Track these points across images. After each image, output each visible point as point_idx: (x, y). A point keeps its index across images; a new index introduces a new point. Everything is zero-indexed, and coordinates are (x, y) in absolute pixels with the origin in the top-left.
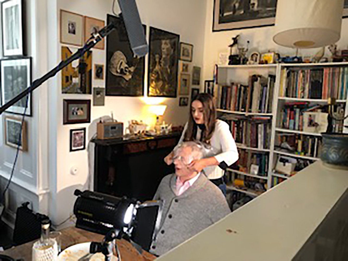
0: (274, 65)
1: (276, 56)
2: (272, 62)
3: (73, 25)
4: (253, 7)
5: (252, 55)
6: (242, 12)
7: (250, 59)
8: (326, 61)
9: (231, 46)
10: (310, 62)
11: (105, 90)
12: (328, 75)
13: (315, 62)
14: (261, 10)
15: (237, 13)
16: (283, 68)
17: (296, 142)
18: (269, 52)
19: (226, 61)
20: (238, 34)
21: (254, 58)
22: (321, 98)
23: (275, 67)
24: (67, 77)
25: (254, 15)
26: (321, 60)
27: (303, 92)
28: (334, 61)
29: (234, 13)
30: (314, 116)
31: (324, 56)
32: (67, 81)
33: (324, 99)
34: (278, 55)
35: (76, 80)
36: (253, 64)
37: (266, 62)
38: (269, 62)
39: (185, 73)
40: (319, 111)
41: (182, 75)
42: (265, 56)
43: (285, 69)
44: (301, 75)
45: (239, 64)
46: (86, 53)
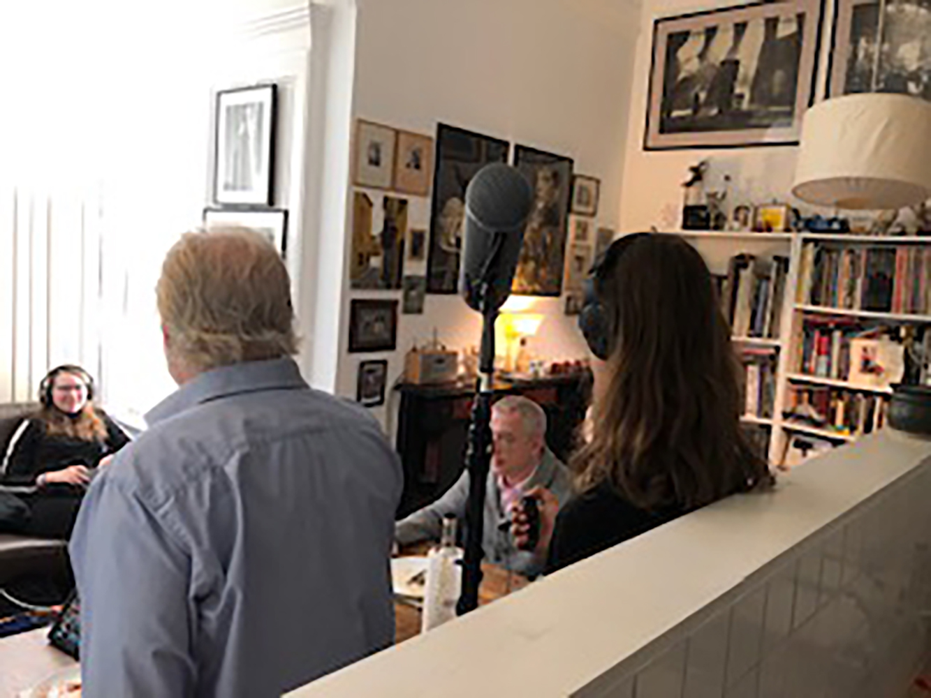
0: (787, 235)
1: (791, 214)
2: (781, 226)
3: (376, 147)
5: (738, 210)
6: (714, 111)
7: (731, 216)
8: (903, 233)
9: (688, 185)
10: (869, 233)
11: (423, 282)
12: (905, 264)
13: (877, 234)
15: (703, 112)
16: (806, 241)
17: (832, 404)
18: (775, 203)
19: (676, 219)
20: (702, 159)
21: (741, 216)
22: (888, 309)
23: (789, 240)
24: (361, 255)
25: (742, 120)
26: (892, 229)
27: (851, 293)
28: (920, 233)
29: (695, 111)
30: (874, 350)
31: (899, 219)
32: (361, 263)
33: (897, 311)
34: (796, 211)
35: (375, 262)
36: (739, 230)
37: (769, 229)
38: (775, 227)
39: (580, 243)
40: (886, 337)
41: (574, 246)
42: (766, 213)
43: (811, 245)
44: (845, 259)
45: (707, 228)
46: (396, 206)
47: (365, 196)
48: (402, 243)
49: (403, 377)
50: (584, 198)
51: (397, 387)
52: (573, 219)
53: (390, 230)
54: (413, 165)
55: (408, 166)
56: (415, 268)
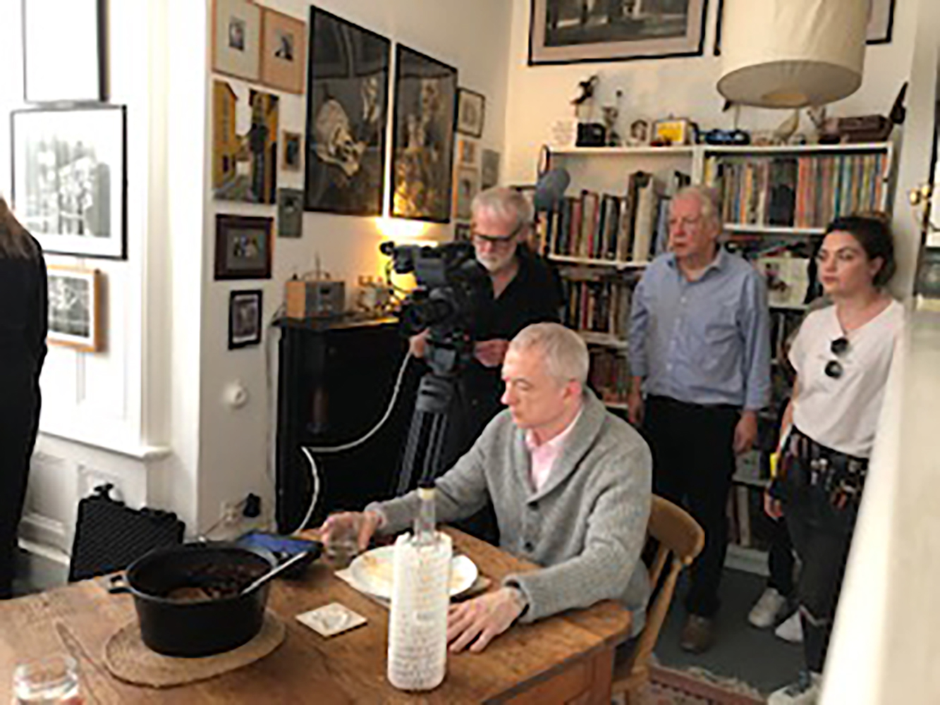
0: (687, 148)
1: (691, 129)
2: (681, 140)
3: (238, 26)
4: (630, 10)
5: (634, 126)
6: (604, 20)
7: (628, 132)
8: (803, 142)
9: (579, 102)
10: (771, 143)
11: (301, 197)
12: (807, 174)
13: (779, 144)
14: (649, 19)
15: (591, 22)
16: (708, 155)
18: (671, 118)
19: (569, 138)
20: (593, 73)
21: (639, 132)
22: (791, 224)
23: (690, 154)
24: (225, 159)
25: (634, 30)
26: (792, 139)
27: (753, 209)
28: (822, 142)
29: (584, 21)
30: (777, 266)
31: (800, 130)
32: (226, 169)
33: (800, 225)
34: (695, 126)
35: (243, 168)
36: (637, 145)
37: (668, 143)
38: (674, 142)
39: (466, 164)
40: (788, 254)
41: (461, 168)
42: (664, 128)
43: (712, 159)
44: (749, 173)
45: (602, 144)
46: (265, 101)
47: (227, 86)
48: (274, 146)
49: (282, 310)
50: (470, 116)
51: (276, 323)
52: (459, 138)
53: (259, 131)
54: (283, 54)
55: (278, 54)
56: (291, 179)
